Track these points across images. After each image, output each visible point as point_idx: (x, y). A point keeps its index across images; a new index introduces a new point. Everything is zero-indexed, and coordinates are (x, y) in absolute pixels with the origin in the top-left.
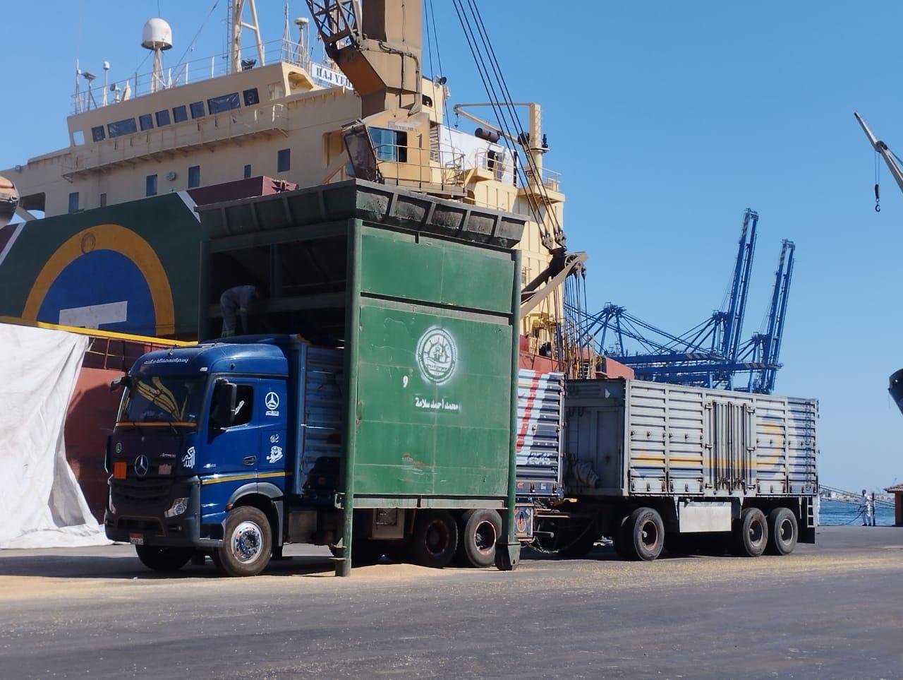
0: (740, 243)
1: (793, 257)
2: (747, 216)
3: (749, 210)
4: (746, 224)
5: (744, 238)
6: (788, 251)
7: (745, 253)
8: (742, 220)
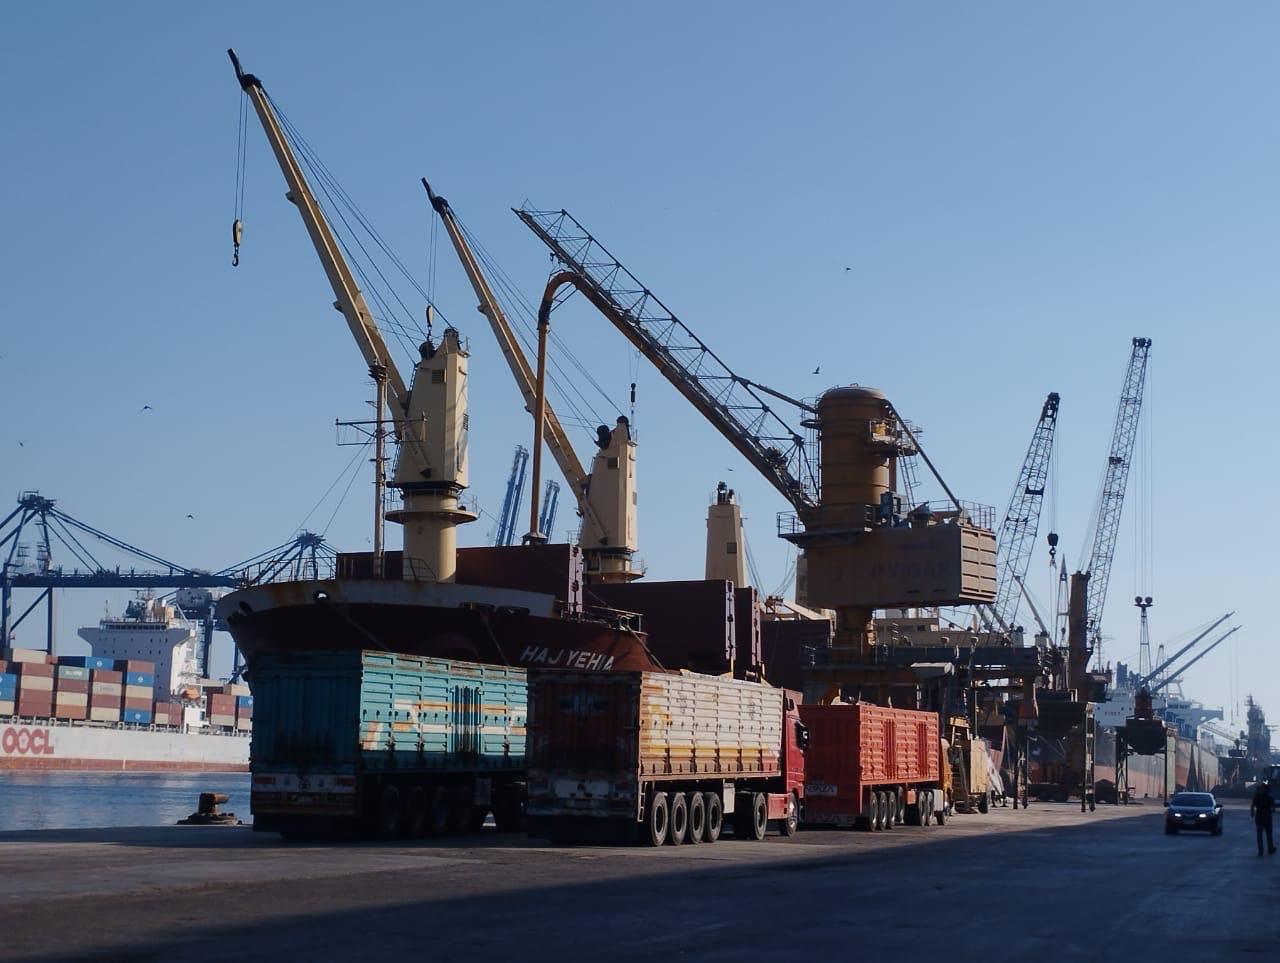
0: (509, 483)
1: (557, 499)
2: (518, 455)
3: (521, 447)
4: (516, 463)
5: (514, 478)
6: (553, 493)
7: (515, 493)
8: (512, 458)
